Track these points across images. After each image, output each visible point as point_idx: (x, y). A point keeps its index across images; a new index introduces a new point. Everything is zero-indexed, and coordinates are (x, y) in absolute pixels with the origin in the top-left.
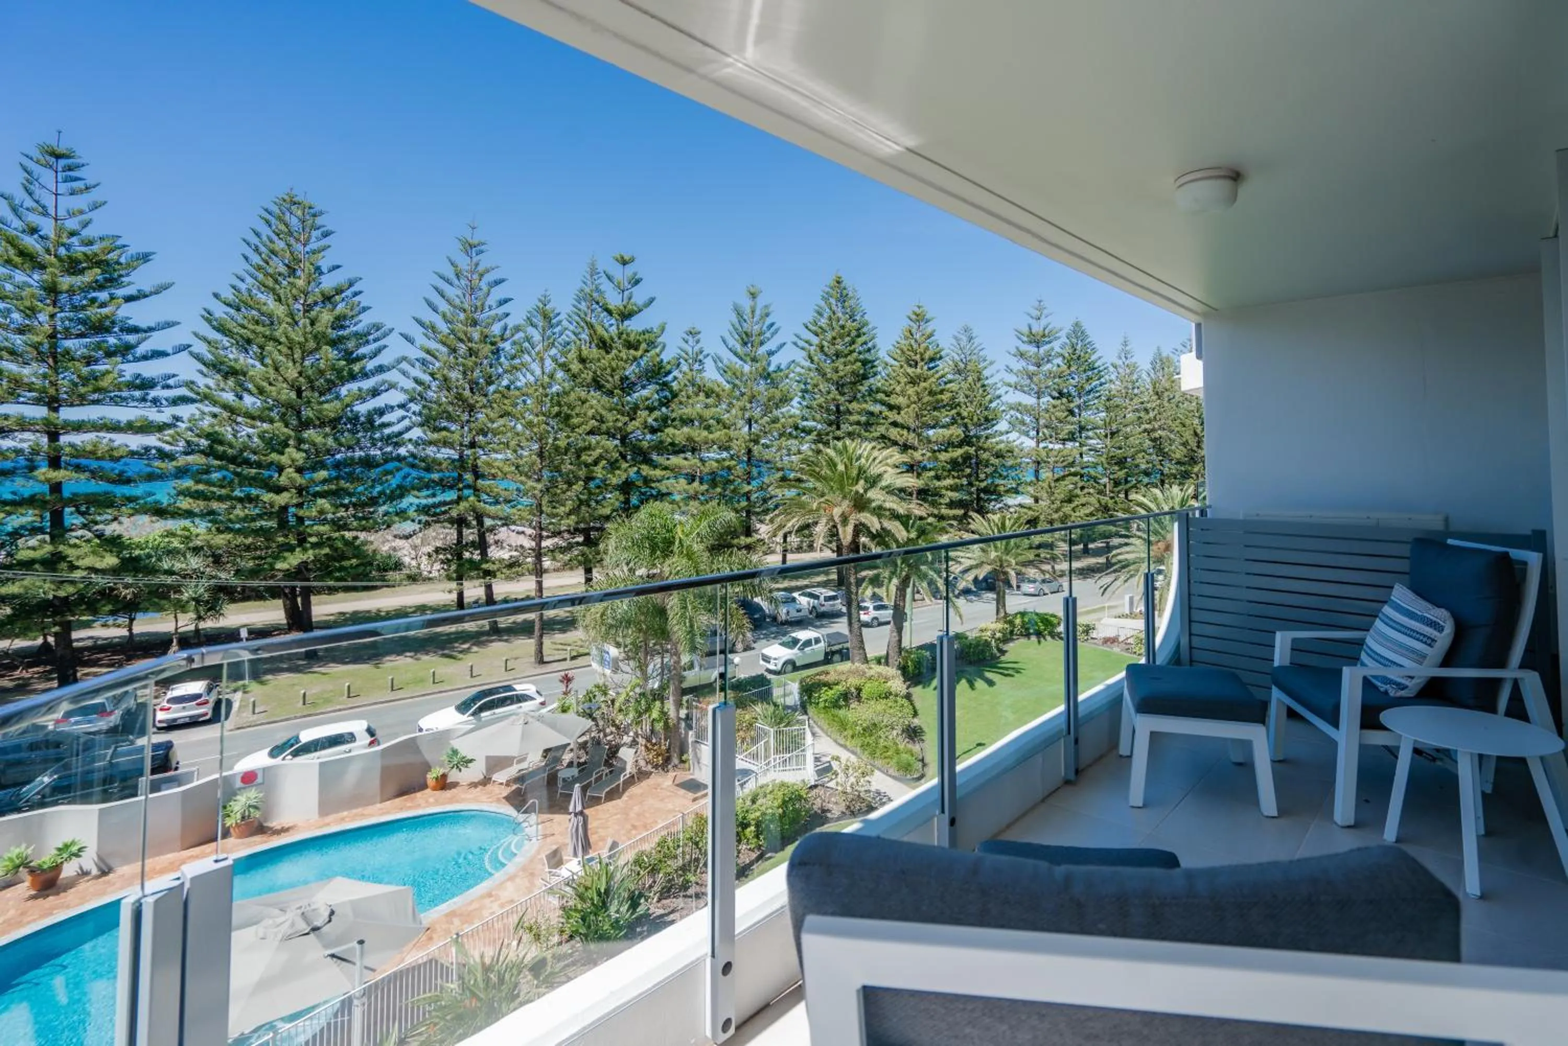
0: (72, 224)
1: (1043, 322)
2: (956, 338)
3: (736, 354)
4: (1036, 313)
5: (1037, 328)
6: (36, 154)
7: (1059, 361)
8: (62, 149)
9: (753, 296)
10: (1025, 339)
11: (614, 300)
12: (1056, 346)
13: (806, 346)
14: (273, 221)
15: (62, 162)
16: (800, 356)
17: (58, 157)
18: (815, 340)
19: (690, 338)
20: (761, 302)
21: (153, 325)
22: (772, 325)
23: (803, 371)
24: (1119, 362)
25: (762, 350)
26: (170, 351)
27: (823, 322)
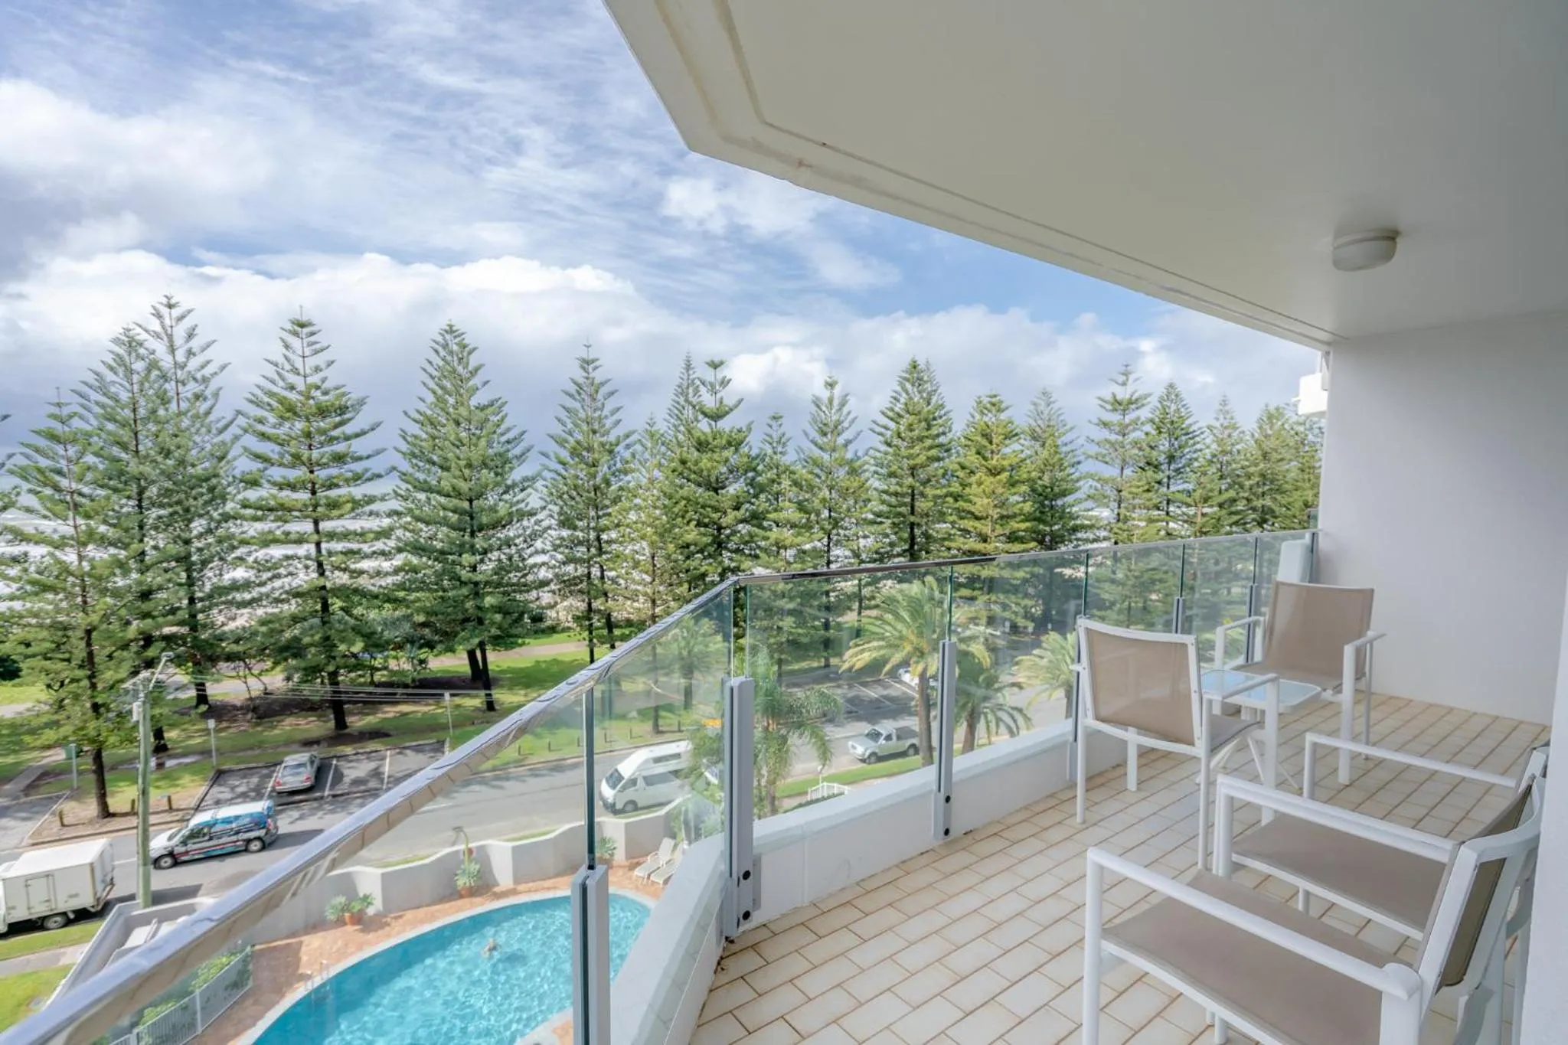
0: (314, 379)
1: (1130, 389)
2: (1035, 404)
3: (816, 444)
4: (1122, 378)
5: (1123, 394)
6: (289, 326)
7: (1148, 428)
8: (304, 319)
9: (831, 385)
10: (1109, 407)
11: (709, 401)
12: (1144, 413)
13: (883, 430)
14: (440, 349)
15: (306, 330)
16: (877, 442)
17: (302, 326)
18: (892, 425)
19: (773, 423)
20: (838, 391)
21: (370, 453)
22: (849, 413)
23: (878, 455)
24: (1217, 424)
25: (841, 440)
26: (383, 473)
27: (899, 407)
